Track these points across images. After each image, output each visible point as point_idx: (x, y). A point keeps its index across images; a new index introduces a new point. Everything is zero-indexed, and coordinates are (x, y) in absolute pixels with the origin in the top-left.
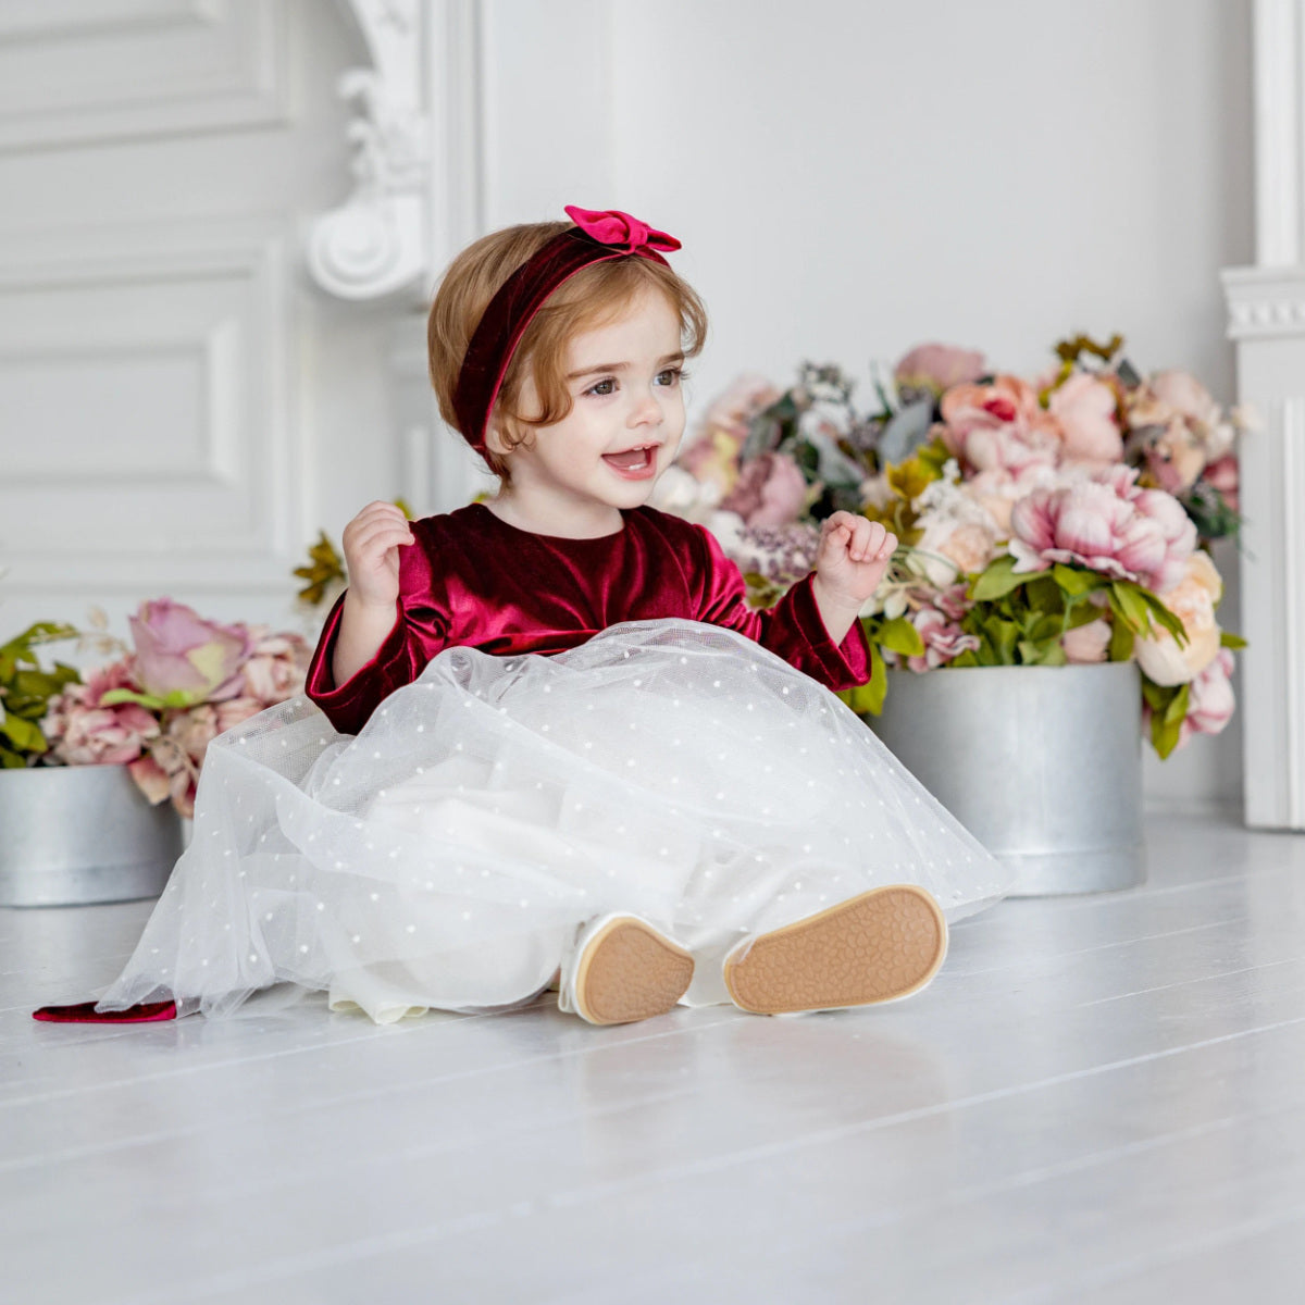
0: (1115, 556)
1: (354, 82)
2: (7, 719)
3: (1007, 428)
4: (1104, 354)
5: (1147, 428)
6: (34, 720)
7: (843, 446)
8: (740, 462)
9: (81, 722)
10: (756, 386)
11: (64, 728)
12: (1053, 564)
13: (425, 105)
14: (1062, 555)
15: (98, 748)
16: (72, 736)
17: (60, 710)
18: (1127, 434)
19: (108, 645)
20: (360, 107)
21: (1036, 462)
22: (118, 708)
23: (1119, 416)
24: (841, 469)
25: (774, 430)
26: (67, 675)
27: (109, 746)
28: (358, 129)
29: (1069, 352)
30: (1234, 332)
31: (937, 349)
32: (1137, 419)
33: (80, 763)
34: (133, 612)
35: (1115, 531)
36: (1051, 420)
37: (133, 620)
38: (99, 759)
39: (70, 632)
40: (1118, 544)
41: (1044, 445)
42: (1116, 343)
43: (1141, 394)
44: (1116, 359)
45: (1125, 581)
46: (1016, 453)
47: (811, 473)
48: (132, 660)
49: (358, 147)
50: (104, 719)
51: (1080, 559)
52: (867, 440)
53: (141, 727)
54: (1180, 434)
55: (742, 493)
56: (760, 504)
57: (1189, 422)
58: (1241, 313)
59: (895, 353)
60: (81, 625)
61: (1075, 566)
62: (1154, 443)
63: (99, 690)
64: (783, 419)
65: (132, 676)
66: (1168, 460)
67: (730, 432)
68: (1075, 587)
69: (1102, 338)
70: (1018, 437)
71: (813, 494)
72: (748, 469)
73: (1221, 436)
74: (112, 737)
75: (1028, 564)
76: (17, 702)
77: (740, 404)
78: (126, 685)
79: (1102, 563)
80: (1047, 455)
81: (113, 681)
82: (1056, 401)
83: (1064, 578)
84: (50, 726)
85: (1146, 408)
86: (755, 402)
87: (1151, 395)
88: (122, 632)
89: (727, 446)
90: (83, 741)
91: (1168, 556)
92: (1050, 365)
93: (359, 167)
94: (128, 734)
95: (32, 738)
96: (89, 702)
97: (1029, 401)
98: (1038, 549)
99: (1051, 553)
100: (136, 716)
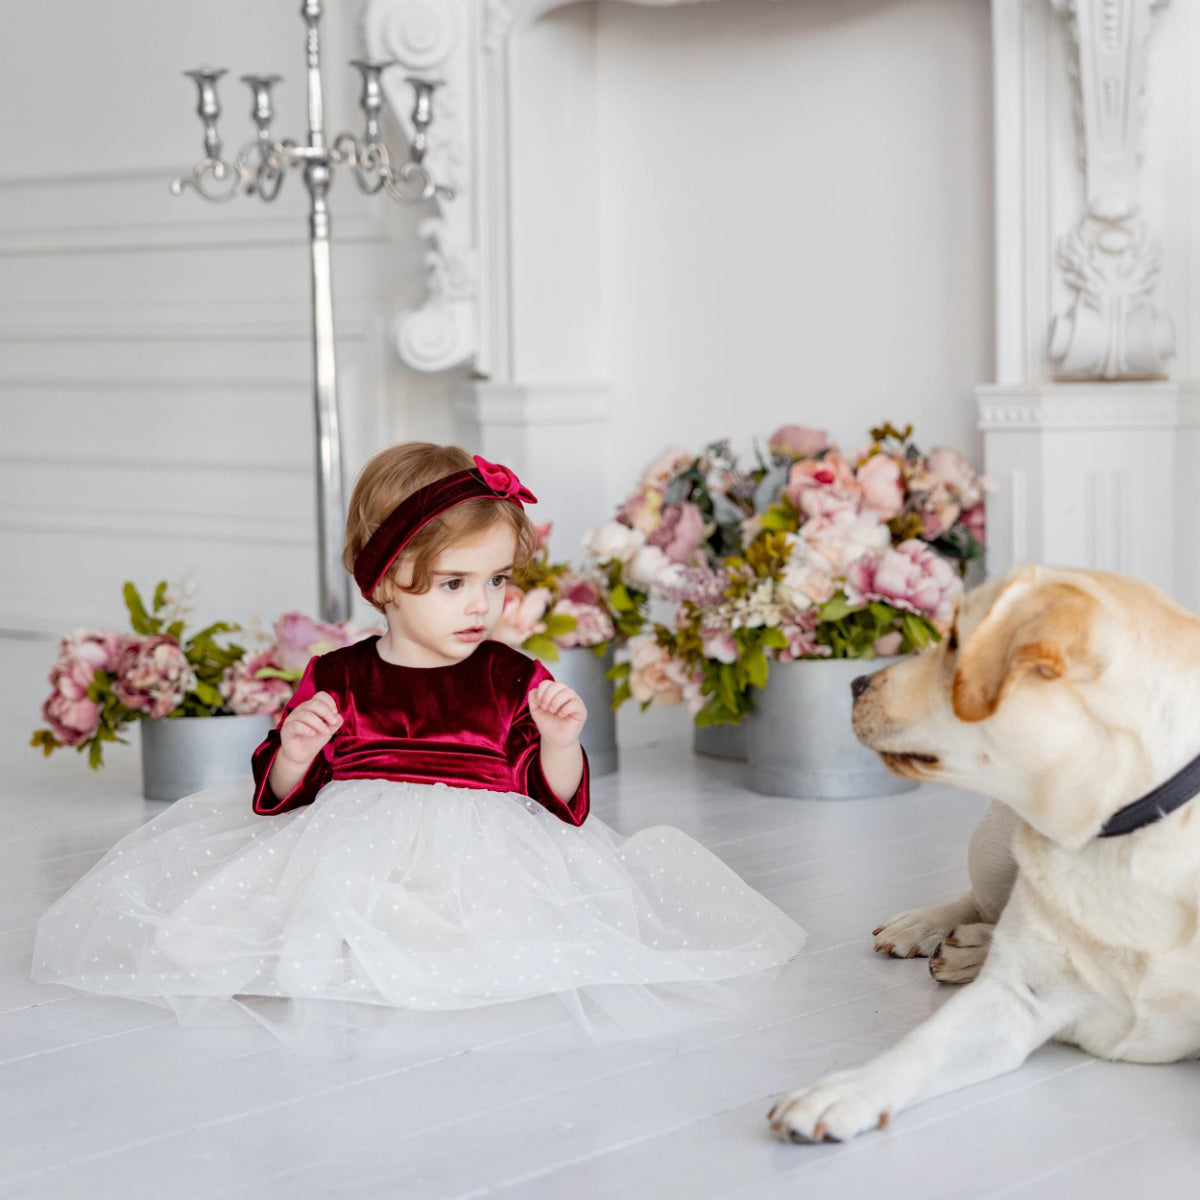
0: (908, 599)
1: (429, 227)
2: (199, 686)
3: (827, 487)
4: (901, 438)
5: (919, 492)
6: (215, 686)
7: (731, 496)
8: (663, 508)
9: (243, 689)
10: (677, 455)
11: (233, 691)
12: (870, 602)
13: (474, 243)
14: (876, 597)
15: (254, 704)
16: (238, 697)
17: (232, 678)
18: (907, 496)
19: (261, 637)
20: (433, 243)
21: (844, 509)
22: (267, 680)
23: (903, 482)
24: (729, 513)
25: (686, 487)
26: (236, 654)
27: (260, 704)
28: (432, 258)
29: (879, 435)
30: (982, 425)
31: (796, 429)
32: (914, 485)
33: (245, 714)
34: (276, 620)
35: (909, 584)
36: (856, 484)
37: (276, 626)
38: (254, 712)
39: (238, 628)
40: (911, 592)
41: (849, 498)
42: (909, 430)
43: (919, 468)
44: (909, 441)
45: (913, 615)
46: (830, 504)
47: (708, 517)
48: (275, 649)
49: (432, 269)
50: (258, 686)
51: (887, 600)
52: (745, 493)
53: (281, 691)
54: (941, 496)
55: (663, 530)
56: (674, 539)
57: (949, 488)
58: (987, 412)
59: (770, 430)
60: (244, 624)
61: (883, 603)
62: (924, 502)
63: (256, 668)
64: (692, 478)
65: (275, 660)
66: (933, 513)
67: (658, 491)
68: (883, 616)
69: (900, 428)
70: (833, 494)
71: (710, 530)
72: (669, 513)
73: (970, 496)
74: (263, 697)
75: (855, 601)
76: (204, 673)
77: (666, 466)
78: (271, 665)
79: (900, 604)
80: (851, 506)
81: (264, 662)
82: (862, 472)
83: (877, 610)
84: (225, 689)
85: (921, 477)
86: (676, 467)
87: (926, 466)
88: (269, 630)
89: (654, 500)
90: (245, 700)
91: (941, 599)
92: (866, 443)
93: (432, 283)
94: (272, 696)
95: (214, 697)
96: (248, 676)
97: (844, 472)
98: (862, 592)
99: (870, 596)
100: (278, 685)
